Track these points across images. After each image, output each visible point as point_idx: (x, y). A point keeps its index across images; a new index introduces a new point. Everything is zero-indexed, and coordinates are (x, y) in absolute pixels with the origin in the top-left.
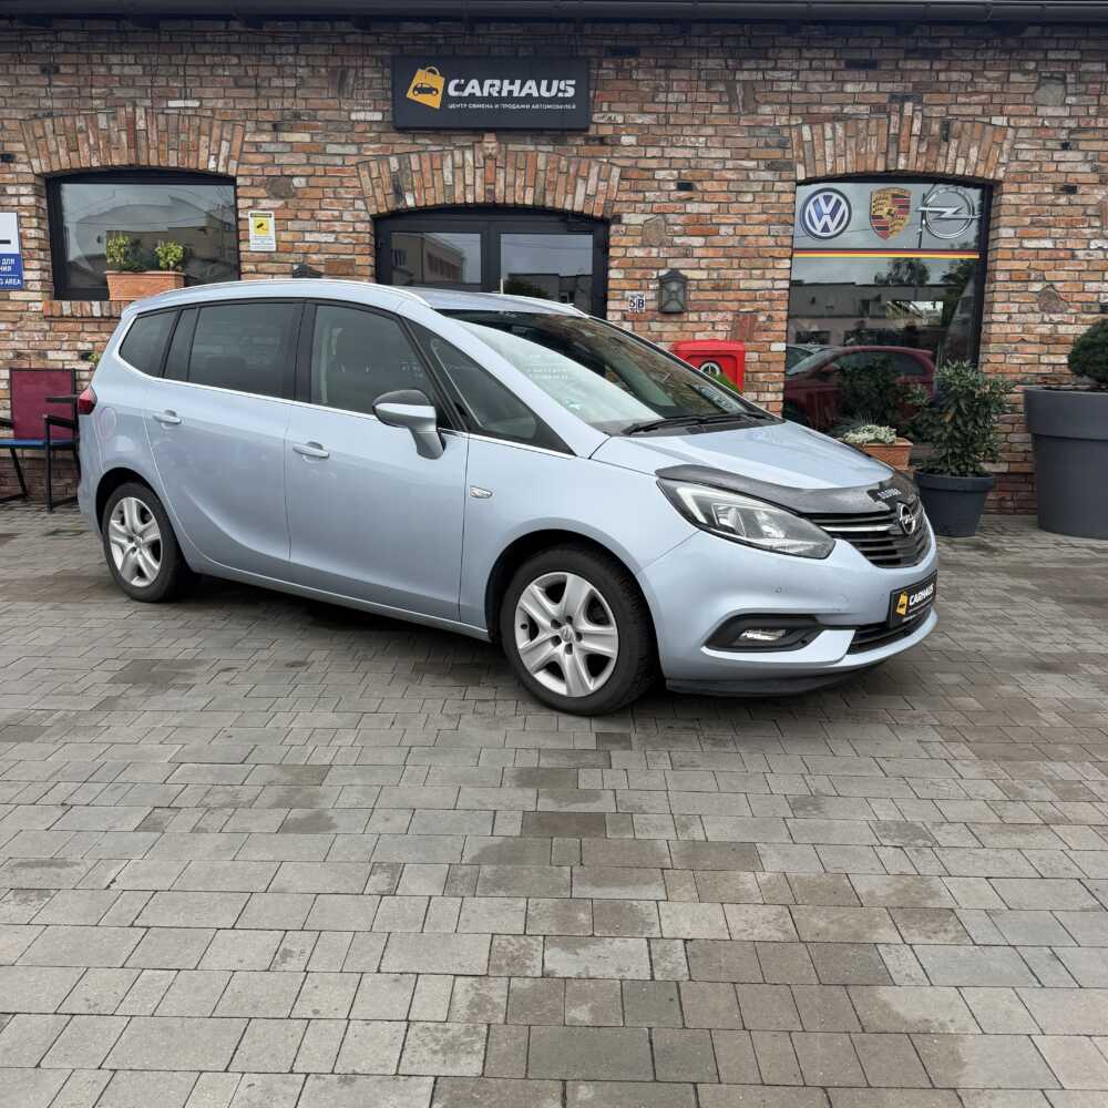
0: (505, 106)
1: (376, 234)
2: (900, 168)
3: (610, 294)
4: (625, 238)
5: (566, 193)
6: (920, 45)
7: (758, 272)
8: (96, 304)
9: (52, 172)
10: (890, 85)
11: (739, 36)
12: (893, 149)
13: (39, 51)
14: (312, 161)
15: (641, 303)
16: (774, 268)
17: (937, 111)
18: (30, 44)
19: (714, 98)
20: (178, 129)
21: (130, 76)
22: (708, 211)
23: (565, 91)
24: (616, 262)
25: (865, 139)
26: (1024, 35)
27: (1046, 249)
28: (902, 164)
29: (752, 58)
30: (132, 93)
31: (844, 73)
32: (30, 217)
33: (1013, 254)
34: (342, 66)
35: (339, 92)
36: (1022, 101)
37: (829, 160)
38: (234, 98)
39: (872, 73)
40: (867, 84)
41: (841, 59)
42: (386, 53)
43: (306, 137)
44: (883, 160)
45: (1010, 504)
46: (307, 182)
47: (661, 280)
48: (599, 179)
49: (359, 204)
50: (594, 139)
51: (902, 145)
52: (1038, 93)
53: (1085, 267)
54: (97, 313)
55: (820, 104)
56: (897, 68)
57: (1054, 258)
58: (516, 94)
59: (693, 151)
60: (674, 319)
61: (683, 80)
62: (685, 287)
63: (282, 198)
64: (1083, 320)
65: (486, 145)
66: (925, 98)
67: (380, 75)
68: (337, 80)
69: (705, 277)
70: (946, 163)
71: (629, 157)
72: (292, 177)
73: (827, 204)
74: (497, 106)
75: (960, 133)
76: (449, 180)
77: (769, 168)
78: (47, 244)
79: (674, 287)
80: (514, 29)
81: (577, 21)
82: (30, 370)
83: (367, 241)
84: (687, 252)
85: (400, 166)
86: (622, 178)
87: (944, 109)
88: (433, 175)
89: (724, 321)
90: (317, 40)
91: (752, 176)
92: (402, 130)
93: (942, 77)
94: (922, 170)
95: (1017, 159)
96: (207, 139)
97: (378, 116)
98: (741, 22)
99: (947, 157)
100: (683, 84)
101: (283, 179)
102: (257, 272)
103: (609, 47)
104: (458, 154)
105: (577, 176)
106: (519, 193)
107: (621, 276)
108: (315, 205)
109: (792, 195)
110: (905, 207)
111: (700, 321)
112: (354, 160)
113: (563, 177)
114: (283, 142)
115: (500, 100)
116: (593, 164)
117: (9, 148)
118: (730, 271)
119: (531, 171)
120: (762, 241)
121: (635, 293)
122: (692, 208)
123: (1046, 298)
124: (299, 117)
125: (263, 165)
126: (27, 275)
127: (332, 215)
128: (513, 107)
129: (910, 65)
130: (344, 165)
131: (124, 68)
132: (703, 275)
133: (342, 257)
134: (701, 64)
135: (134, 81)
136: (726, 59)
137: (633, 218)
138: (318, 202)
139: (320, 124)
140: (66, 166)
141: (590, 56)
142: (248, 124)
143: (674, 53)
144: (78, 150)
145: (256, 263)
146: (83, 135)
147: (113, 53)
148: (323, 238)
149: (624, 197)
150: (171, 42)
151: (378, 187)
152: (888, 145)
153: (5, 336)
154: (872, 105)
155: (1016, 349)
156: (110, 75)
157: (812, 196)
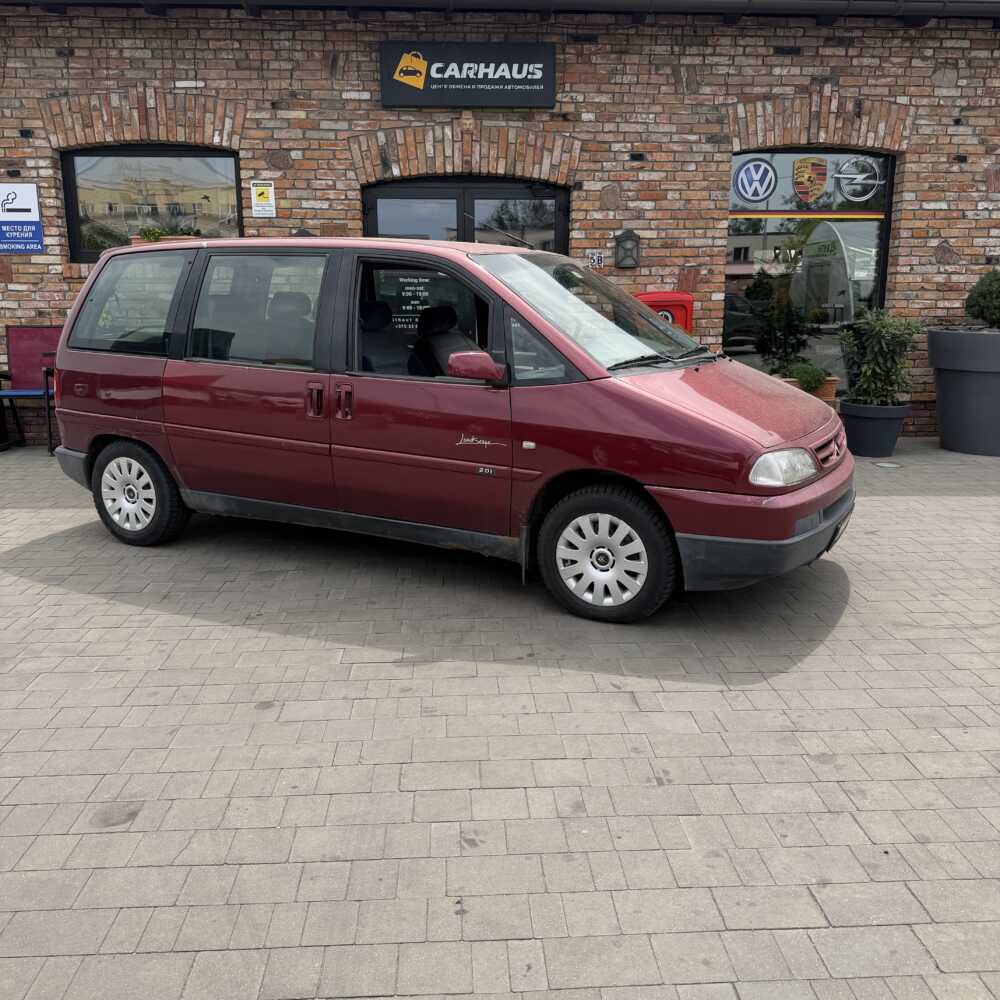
0: (482, 87)
1: (363, 202)
2: (821, 141)
3: (572, 252)
4: (585, 203)
5: (534, 164)
6: (837, 34)
7: (700, 231)
9: (69, 146)
10: (811, 69)
11: (682, 26)
12: (814, 124)
13: (56, 35)
14: (307, 136)
15: (600, 259)
16: (714, 228)
17: (851, 92)
18: (46, 28)
19: (662, 80)
20: (185, 107)
21: (139, 59)
22: (656, 179)
23: (533, 74)
24: (578, 224)
25: (790, 116)
26: (927, 26)
27: (941, 210)
28: (822, 137)
29: (695, 45)
30: (142, 74)
31: (773, 59)
32: (49, 187)
33: (914, 214)
34: (334, 51)
35: (331, 73)
36: (922, 83)
37: (760, 134)
38: (236, 80)
39: (795, 59)
40: (793, 69)
41: (769, 46)
42: (372, 39)
43: (301, 114)
44: (806, 134)
45: (911, 428)
46: (304, 155)
47: (617, 239)
48: (563, 151)
49: (351, 174)
50: (559, 115)
51: (822, 121)
52: (935, 77)
53: (973, 226)
55: (752, 85)
56: (817, 55)
57: (949, 218)
58: (490, 76)
59: (645, 127)
60: (628, 273)
61: (635, 64)
62: (637, 245)
63: (280, 169)
64: (972, 271)
65: (465, 121)
66: (841, 80)
67: (368, 59)
68: (330, 63)
69: (655, 237)
70: (859, 137)
71: (588, 132)
72: (290, 150)
73: (757, 173)
74: (473, 87)
75: (869, 114)
76: (430, 152)
77: (711, 139)
78: (64, 211)
79: (629, 245)
80: (489, 18)
81: (543, 13)
82: (51, 327)
83: (358, 205)
84: (639, 215)
85: (387, 140)
86: (582, 150)
87: (857, 90)
88: (416, 148)
89: (672, 275)
90: (309, 28)
91: (695, 149)
92: (386, 107)
93: (855, 62)
94: (838, 142)
95: (918, 133)
96: (212, 116)
97: (366, 96)
98: (686, 14)
99: (859, 131)
100: (636, 67)
101: (281, 152)
102: (259, 236)
103: (572, 34)
104: (436, 127)
105: (543, 148)
106: (493, 163)
107: (583, 236)
109: (728, 165)
110: (823, 175)
111: (650, 275)
112: (345, 135)
113: (531, 150)
114: (281, 119)
115: (477, 81)
116: (557, 137)
117: (28, 124)
118: (676, 232)
119: (503, 144)
120: (705, 204)
121: (595, 251)
122: (642, 176)
123: (942, 252)
124: (295, 97)
125: (264, 140)
126: (48, 241)
127: (327, 185)
128: (488, 87)
129: (828, 51)
130: (336, 139)
131: (134, 51)
132: (652, 234)
133: (335, 221)
134: (651, 50)
135: (144, 64)
136: (672, 46)
137: (593, 185)
138: (313, 172)
139: (314, 102)
140: (81, 140)
141: (554, 43)
142: (249, 102)
143: (628, 41)
144: (92, 126)
145: (258, 228)
146: (97, 113)
147: (123, 37)
148: (318, 205)
149: (585, 166)
150: (177, 28)
151: (367, 159)
152: (810, 121)
153: (27, 296)
154: (796, 86)
155: (917, 296)
156: (121, 58)
157: (744, 165)
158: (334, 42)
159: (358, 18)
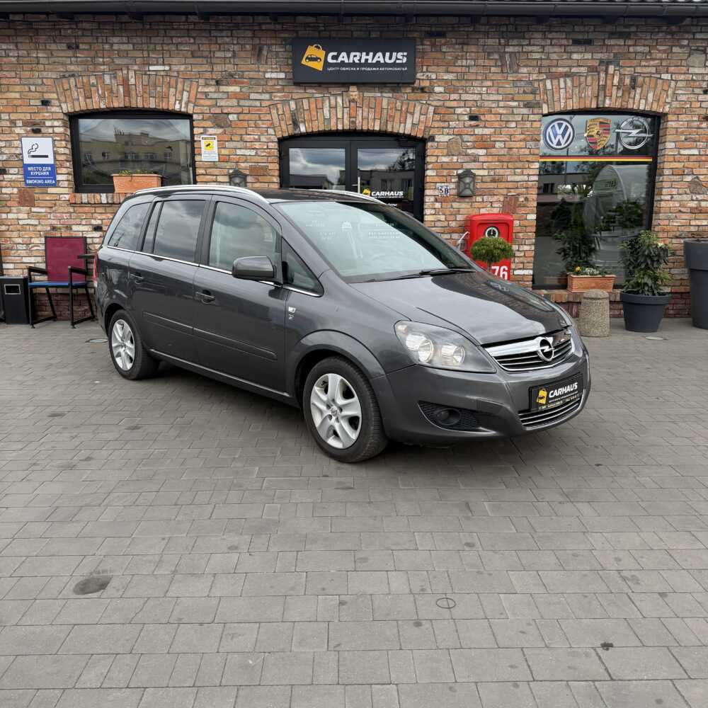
0: (363, 69)
1: (280, 152)
2: (606, 106)
3: (427, 186)
4: (437, 151)
5: (400, 123)
6: (618, 30)
7: (519, 171)
8: (104, 195)
9: (74, 111)
10: (600, 55)
11: (507, 25)
12: (602, 94)
13: (67, 34)
14: (240, 104)
15: (447, 191)
16: (529, 168)
17: (628, 71)
18: (60, 30)
19: (492, 63)
20: (155, 84)
21: (124, 51)
22: (489, 133)
23: (400, 59)
24: (431, 165)
25: (584, 88)
26: (684, 23)
27: (694, 155)
28: (608, 103)
29: (516, 38)
30: (126, 61)
31: (572, 47)
32: (61, 140)
33: (674, 158)
34: (260, 44)
35: (258, 60)
36: (679, 64)
37: (563, 101)
38: (191, 64)
39: (588, 48)
40: (586, 54)
41: (569, 39)
42: (290, 36)
43: (237, 89)
44: (596, 101)
45: (671, 312)
46: (238, 117)
47: (459, 176)
48: (421, 114)
49: (271, 131)
50: (418, 89)
51: (607, 92)
52: (689, 59)
54: (104, 201)
55: (559, 67)
56: (604, 44)
57: (699, 161)
58: (370, 61)
59: (479, 96)
60: (467, 200)
61: (472, 52)
62: (474, 183)
63: (222, 127)
65: (351, 93)
66: (621, 62)
67: (281, 50)
68: (257, 53)
69: (487, 174)
70: (634, 103)
71: (439, 100)
72: (228, 114)
73: (560, 128)
74: (358, 69)
75: (642, 87)
76: (327, 116)
77: (526, 106)
78: (71, 157)
79: (468, 180)
80: (369, 20)
81: (408, 17)
82: (61, 237)
83: (276, 153)
84: (475, 159)
85: (297, 107)
86: (435, 113)
87: (633, 69)
88: (317, 112)
89: (498, 201)
90: (243, 28)
91: (515, 113)
92: (297, 84)
93: (631, 49)
94: (619, 107)
95: (677, 100)
96: (174, 90)
97: (282, 75)
98: (509, 16)
99: (634, 99)
100: (473, 54)
101: (223, 115)
102: (207, 174)
103: (428, 31)
104: (332, 99)
105: (407, 112)
106: (371, 123)
107: (435, 174)
108: (243, 132)
109: (539, 123)
110: (607, 130)
111: (483, 201)
112: (267, 103)
113: (398, 113)
114: (223, 92)
115: (360, 65)
116: (417, 104)
117: (47, 96)
118: (501, 172)
119: (378, 110)
120: (522, 151)
121: (443, 184)
122: (478, 131)
123: (694, 185)
124: (232, 76)
125: (210, 107)
126: (59, 177)
127: (254, 138)
128: (369, 69)
129: (612, 42)
130: (261, 106)
131: (121, 45)
132: (485, 173)
133: (260, 164)
134: (485, 42)
135: (127, 54)
136: (499, 39)
137: (442, 138)
138: (245, 130)
139: (245, 80)
140: (83, 108)
141: (415, 37)
142: (200, 81)
143: (467, 35)
144: (91, 97)
145: (206, 168)
146: (95, 88)
147: (114, 36)
148: (248, 152)
149: (436, 125)
150: (151, 29)
151: (282, 120)
152: (598, 92)
153: (45, 216)
154: (589, 67)
155: (676, 217)
156: (112, 50)
157: (550, 123)
158: (260, 38)
159: (276, 20)
